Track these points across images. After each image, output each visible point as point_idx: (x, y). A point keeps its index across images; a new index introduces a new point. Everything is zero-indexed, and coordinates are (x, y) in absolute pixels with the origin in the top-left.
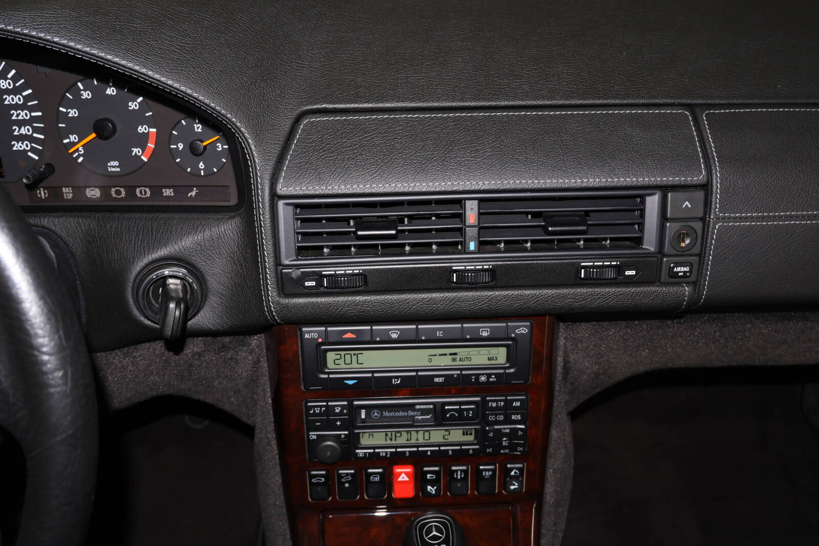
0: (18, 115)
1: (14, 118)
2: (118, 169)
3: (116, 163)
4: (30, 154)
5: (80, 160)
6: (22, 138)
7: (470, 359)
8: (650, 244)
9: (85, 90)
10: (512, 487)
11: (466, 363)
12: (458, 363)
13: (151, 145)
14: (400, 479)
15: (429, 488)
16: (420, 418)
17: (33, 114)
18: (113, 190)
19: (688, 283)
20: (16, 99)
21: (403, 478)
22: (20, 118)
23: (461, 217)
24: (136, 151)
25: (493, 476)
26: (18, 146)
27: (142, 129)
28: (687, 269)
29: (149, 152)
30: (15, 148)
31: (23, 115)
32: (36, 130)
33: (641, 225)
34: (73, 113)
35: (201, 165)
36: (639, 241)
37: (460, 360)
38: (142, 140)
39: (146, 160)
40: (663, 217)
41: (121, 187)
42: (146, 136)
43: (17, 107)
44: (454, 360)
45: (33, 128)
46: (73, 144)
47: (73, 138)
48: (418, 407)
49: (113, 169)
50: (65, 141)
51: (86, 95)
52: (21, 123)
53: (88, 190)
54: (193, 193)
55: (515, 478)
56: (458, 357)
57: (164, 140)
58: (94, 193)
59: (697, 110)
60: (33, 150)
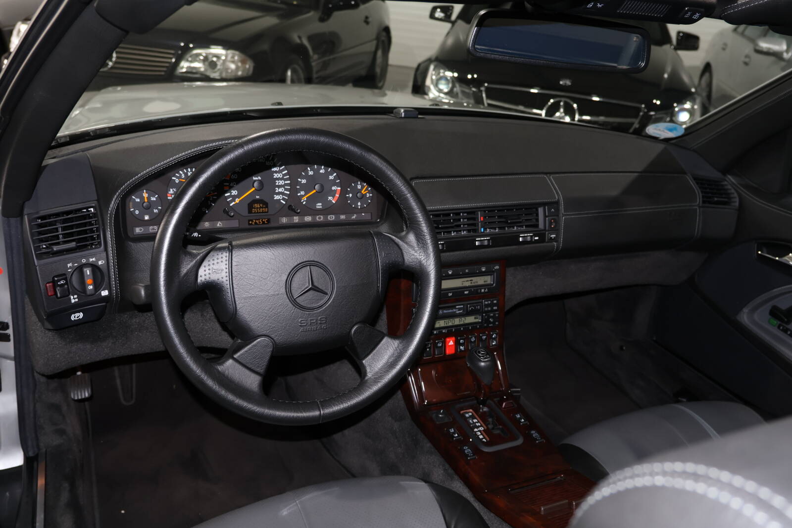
0: (279, 183)
1: (277, 184)
2: (321, 207)
3: (320, 204)
4: (282, 201)
5: (304, 203)
6: (279, 193)
7: (477, 282)
8: (541, 226)
9: (310, 171)
10: (494, 343)
11: (476, 284)
12: (473, 284)
13: (337, 195)
14: (450, 344)
15: (461, 347)
16: (458, 312)
17: (286, 182)
18: (318, 217)
19: (555, 242)
20: (279, 175)
21: (451, 343)
22: (280, 184)
23: (474, 219)
24: (330, 198)
25: (486, 338)
26: (277, 197)
27: (333, 188)
28: (554, 236)
29: (336, 198)
30: (275, 198)
31: (281, 183)
32: (286, 190)
33: (537, 220)
34: (304, 181)
35: (359, 204)
36: (537, 226)
37: (474, 283)
38: (333, 194)
39: (334, 202)
40: (545, 216)
41: (321, 215)
42: (335, 191)
43: (278, 179)
44: (471, 283)
45: (285, 189)
46: (302, 196)
47: (302, 193)
48: (457, 307)
49: (319, 207)
50: (299, 194)
51: (311, 173)
52: (279, 187)
53: (306, 217)
54: (354, 217)
55: (494, 339)
56: (473, 282)
57: (343, 193)
58: (308, 219)
59: (548, 175)
60: (283, 199)
